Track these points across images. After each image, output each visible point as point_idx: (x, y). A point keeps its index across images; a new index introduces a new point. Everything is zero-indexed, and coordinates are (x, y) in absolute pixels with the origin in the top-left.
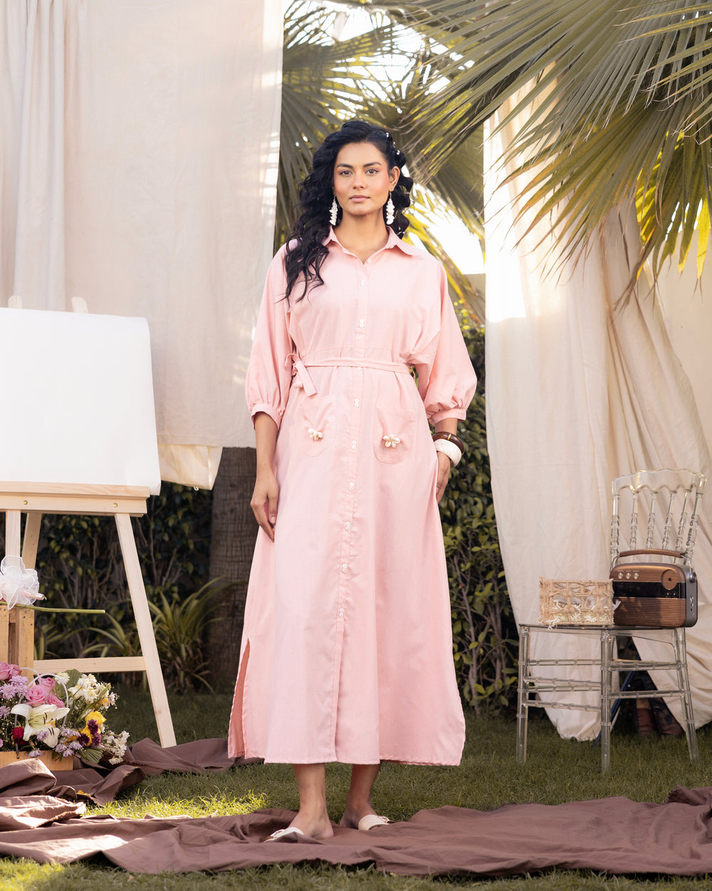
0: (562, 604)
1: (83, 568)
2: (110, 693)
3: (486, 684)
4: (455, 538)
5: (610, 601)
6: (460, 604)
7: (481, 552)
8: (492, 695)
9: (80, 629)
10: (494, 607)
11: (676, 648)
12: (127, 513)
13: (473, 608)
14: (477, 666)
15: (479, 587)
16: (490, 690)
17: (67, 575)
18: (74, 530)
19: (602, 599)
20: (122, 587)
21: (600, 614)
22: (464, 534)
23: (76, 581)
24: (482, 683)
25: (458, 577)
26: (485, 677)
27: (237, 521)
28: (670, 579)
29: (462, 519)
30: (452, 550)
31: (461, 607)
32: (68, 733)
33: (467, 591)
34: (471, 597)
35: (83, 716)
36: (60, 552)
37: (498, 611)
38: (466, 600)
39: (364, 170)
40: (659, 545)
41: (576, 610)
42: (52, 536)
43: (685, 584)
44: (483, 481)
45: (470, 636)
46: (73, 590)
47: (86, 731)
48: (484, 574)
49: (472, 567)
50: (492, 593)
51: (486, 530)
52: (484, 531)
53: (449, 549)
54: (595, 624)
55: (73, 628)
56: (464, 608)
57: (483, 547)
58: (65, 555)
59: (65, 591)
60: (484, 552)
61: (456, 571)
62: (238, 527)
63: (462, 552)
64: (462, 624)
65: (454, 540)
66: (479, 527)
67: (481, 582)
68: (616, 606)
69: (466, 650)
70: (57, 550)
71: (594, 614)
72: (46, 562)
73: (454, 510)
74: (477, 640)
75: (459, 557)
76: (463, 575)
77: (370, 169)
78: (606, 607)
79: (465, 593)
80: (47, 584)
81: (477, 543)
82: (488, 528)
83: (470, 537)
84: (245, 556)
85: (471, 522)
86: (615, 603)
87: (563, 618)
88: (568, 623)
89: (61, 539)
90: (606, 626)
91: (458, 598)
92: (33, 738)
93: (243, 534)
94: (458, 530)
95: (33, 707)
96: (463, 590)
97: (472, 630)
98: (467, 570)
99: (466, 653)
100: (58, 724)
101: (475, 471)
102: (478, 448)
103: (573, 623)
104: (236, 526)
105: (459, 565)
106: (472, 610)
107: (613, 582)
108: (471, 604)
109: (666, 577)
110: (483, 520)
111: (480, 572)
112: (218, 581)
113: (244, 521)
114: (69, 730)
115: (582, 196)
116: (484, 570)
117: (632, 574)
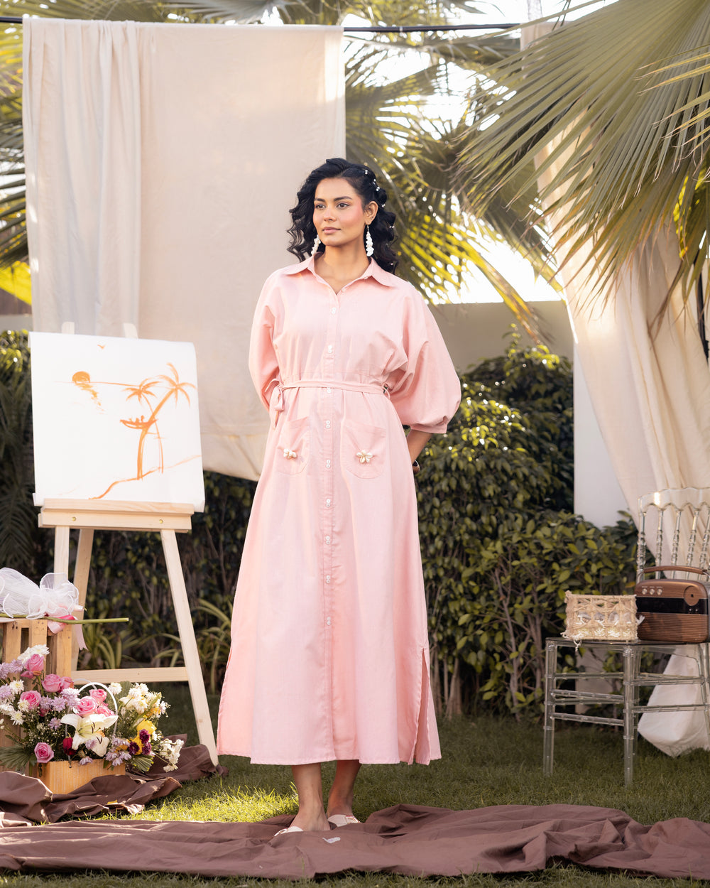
0: (586, 619)
1: (157, 577)
2: (161, 703)
3: (526, 692)
4: (496, 552)
5: (633, 616)
6: (501, 616)
7: (521, 566)
8: (532, 703)
9: (156, 635)
10: (534, 619)
11: (699, 663)
12: (172, 529)
13: (514, 619)
14: (518, 675)
15: (519, 599)
16: (530, 698)
17: (144, 583)
18: (149, 542)
19: (625, 615)
20: (194, 595)
21: (624, 629)
22: (505, 549)
23: (152, 590)
24: (522, 691)
25: (498, 589)
26: (526, 685)
28: (692, 596)
29: (503, 535)
30: (492, 563)
31: (502, 618)
32: (119, 742)
33: (508, 602)
34: (512, 609)
35: (135, 725)
36: (136, 563)
37: (538, 622)
38: (507, 611)
39: (334, 204)
40: (684, 562)
41: (600, 626)
42: (129, 547)
43: (707, 600)
44: (524, 498)
45: (511, 646)
46: (149, 598)
47: (137, 740)
48: (525, 587)
49: (513, 580)
50: (531, 605)
51: (526, 544)
52: (523, 546)
53: (490, 563)
54: (619, 639)
55: (149, 634)
56: (505, 619)
57: (522, 561)
58: (140, 566)
59: (142, 599)
60: (523, 565)
61: (497, 583)
63: (502, 566)
64: (504, 634)
65: (495, 554)
66: (519, 542)
67: (522, 593)
68: (639, 622)
69: (508, 660)
70: (133, 560)
71: (618, 629)
72: (124, 572)
73: (495, 526)
74: (517, 650)
75: (500, 570)
76: (504, 587)
77: (340, 203)
78: (629, 622)
79: (506, 605)
80: (124, 593)
81: (517, 557)
82: (527, 542)
83: (511, 552)
85: (511, 537)
86: (638, 618)
87: (587, 633)
88: (592, 638)
89: (137, 550)
90: (630, 641)
91: (499, 609)
92: (82, 747)
94: (499, 545)
95: (82, 717)
96: (504, 602)
97: (513, 640)
98: (508, 583)
99: (507, 662)
100: (108, 733)
101: (516, 488)
102: (519, 467)
103: (598, 638)
105: (500, 577)
106: (513, 621)
107: (636, 598)
108: (512, 615)
109: (689, 592)
110: (523, 535)
111: (520, 584)
114: (119, 740)
115: (612, 231)
116: (524, 583)
117: (656, 590)
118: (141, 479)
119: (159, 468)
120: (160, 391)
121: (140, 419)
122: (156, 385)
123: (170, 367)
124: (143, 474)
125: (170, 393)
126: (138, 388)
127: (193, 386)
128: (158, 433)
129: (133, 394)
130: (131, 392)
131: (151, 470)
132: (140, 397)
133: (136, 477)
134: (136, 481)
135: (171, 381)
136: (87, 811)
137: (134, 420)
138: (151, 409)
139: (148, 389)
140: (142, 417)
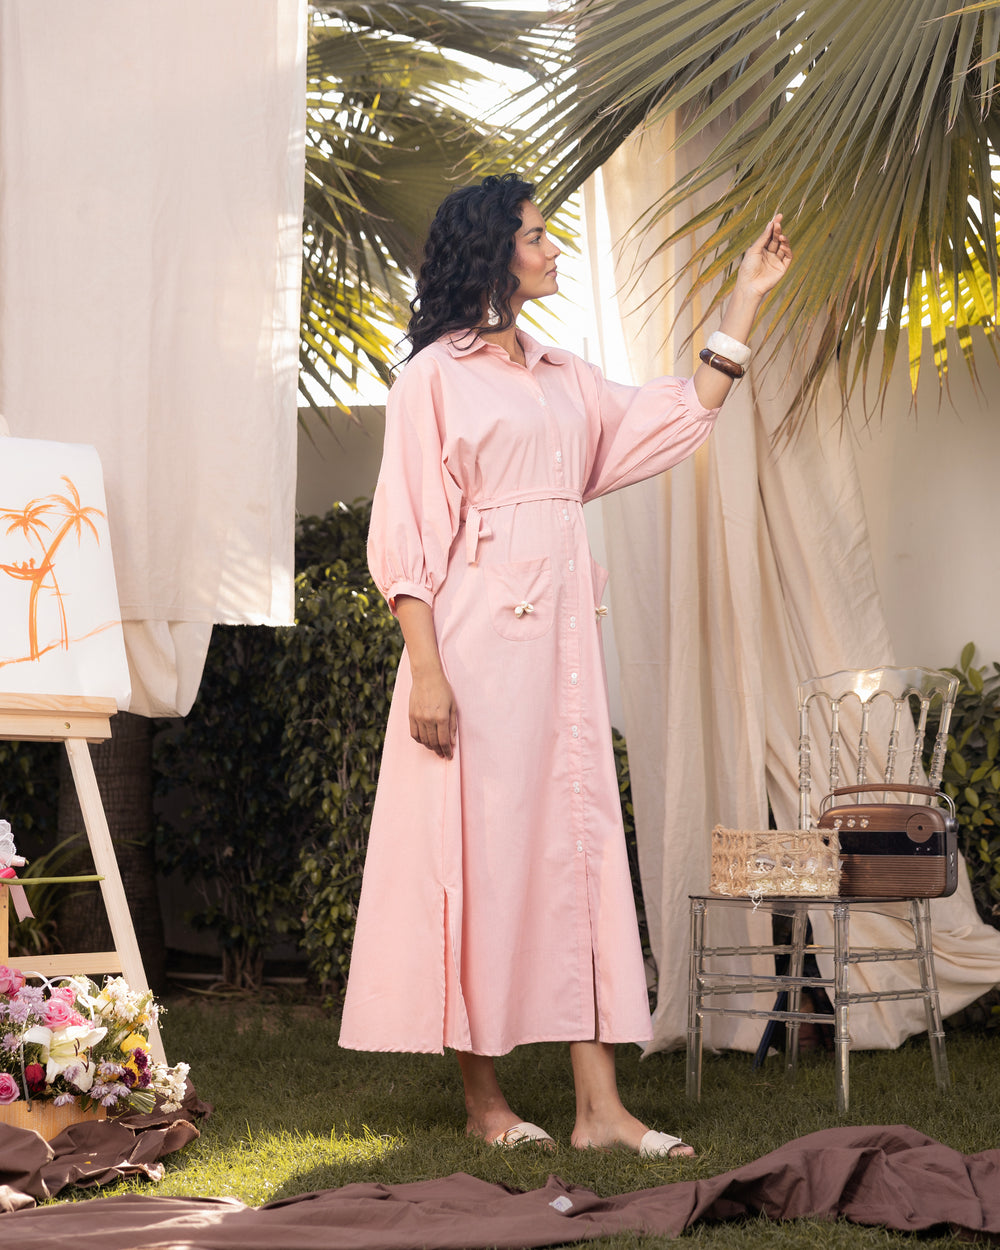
0: (769, 865)
2: (152, 1005)
11: (916, 928)
12: (83, 738)
19: (825, 859)
21: (823, 880)
27: (102, 754)
28: (920, 828)
40: (901, 778)
41: (788, 875)
43: (945, 834)
47: (132, 1065)
54: (816, 894)
62: (103, 763)
71: (814, 879)
78: (831, 869)
84: (114, 803)
87: (770, 885)
88: (777, 894)
90: (829, 897)
92: (60, 1078)
93: (111, 772)
95: (57, 1030)
100: (94, 1055)
103: (785, 894)
104: (100, 760)
109: (913, 823)
112: (74, 840)
113: (112, 753)
117: (858, 820)
118: (36, 659)
119: (62, 642)
120: (55, 518)
121: (29, 563)
122: (48, 510)
123: (65, 482)
124: (40, 651)
125: (69, 524)
126: (22, 514)
127: (101, 513)
128: (57, 586)
129: (14, 526)
130: (13, 522)
131: (52, 645)
132: (26, 529)
133: (30, 655)
134: (30, 662)
135: (69, 505)
136: (98, 1176)
137: (20, 566)
138: (44, 549)
139: (37, 517)
140: (32, 561)
